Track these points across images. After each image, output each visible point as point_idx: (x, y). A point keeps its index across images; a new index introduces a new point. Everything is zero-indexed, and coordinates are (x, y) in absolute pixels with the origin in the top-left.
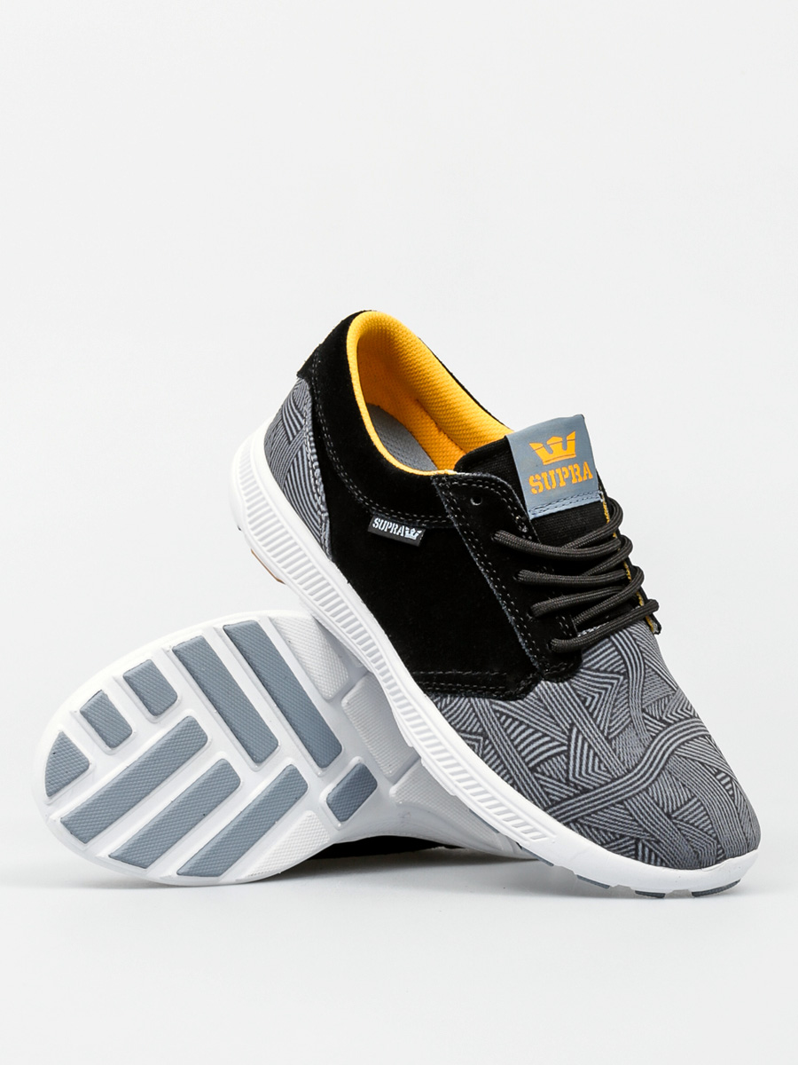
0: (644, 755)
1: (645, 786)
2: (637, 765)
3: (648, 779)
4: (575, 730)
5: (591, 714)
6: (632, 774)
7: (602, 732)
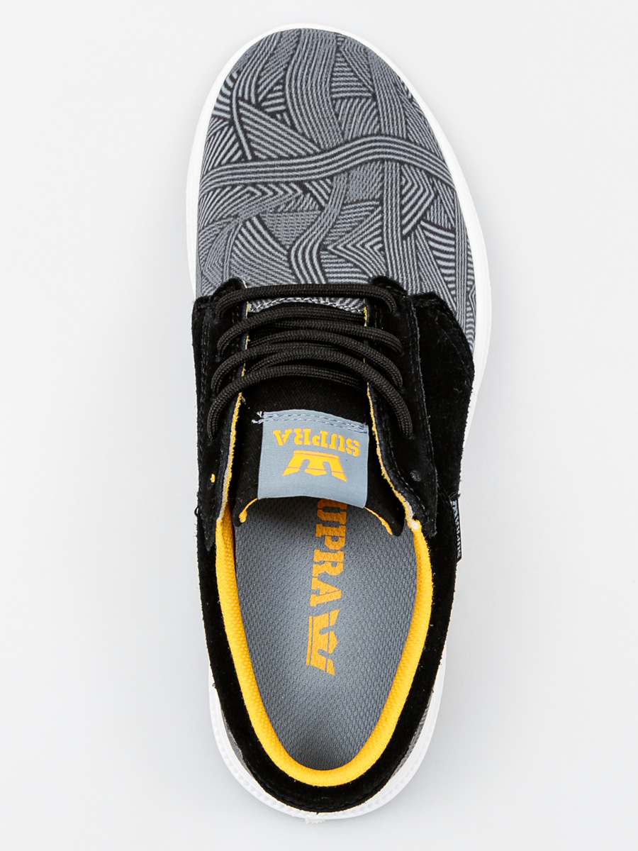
0: (356, 166)
1: (378, 138)
2: (371, 161)
3: (371, 142)
4: (405, 232)
5: (381, 235)
6: (381, 156)
7: (382, 212)
